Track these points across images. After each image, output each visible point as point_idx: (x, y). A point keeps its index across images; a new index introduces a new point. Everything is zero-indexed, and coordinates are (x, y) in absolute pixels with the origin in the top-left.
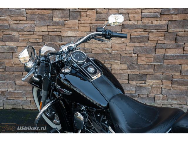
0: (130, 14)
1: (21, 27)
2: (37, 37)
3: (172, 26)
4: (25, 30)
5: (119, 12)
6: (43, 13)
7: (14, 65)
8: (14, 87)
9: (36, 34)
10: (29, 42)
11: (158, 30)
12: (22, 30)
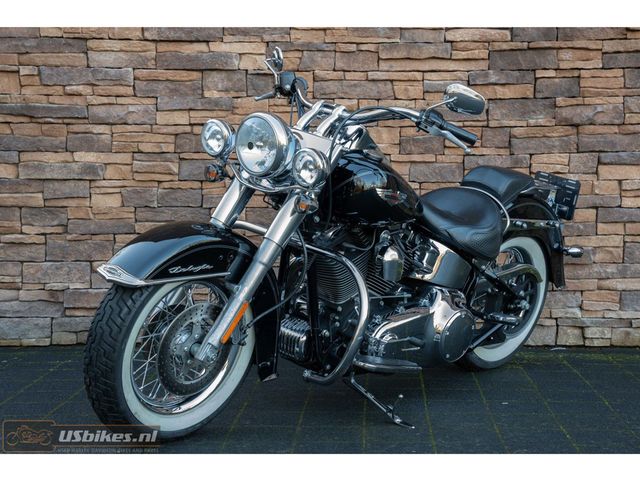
0: (397, 83)
1: (117, 112)
2: (160, 138)
3: (498, 112)
4: (130, 122)
5: (370, 78)
6: (178, 78)
7: (92, 216)
8: (88, 278)
9: (159, 131)
10: (140, 152)
11: (466, 123)
12: (123, 121)
